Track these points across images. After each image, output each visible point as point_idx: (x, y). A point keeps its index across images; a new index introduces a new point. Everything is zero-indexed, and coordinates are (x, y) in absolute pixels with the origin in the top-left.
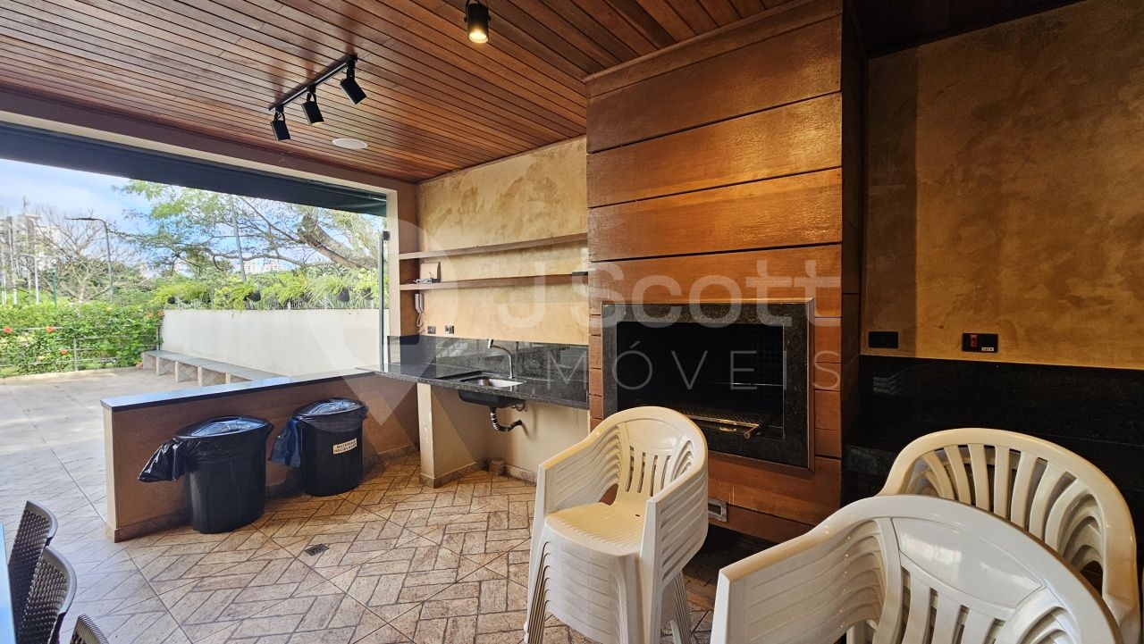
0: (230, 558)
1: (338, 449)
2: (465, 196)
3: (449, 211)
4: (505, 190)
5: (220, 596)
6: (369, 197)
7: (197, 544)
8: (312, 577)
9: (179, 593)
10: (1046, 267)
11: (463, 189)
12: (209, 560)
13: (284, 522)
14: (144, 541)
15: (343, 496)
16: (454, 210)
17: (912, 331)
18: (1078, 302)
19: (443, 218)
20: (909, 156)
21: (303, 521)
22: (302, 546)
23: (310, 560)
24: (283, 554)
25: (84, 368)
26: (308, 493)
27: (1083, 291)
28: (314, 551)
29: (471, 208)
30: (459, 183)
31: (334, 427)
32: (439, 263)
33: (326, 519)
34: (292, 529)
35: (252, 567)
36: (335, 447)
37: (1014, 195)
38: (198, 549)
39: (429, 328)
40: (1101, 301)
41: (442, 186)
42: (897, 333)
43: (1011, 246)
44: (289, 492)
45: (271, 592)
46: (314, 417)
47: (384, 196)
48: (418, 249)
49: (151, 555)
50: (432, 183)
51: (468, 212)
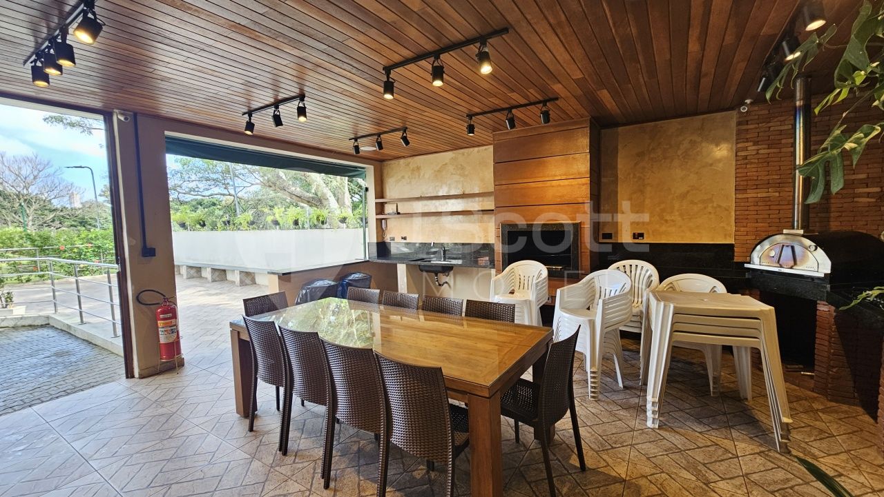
2: (413, 170)
3: (403, 177)
4: (438, 168)
10: (658, 209)
11: (411, 166)
16: (406, 177)
17: (617, 233)
18: (666, 221)
19: (399, 180)
20: (615, 168)
27: (668, 217)
29: (417, 176)
30: (409, 163)
32: (398, 204)
37: (649, 184)
39: (390, 238)
40: (673, 221)
41: (398, 164)
42: (611, 234)
43: (648, 202)
46: (353, 280)
47: (366, 169)
48: (385, 197)
50: (392, 162)
51: (415, 178)
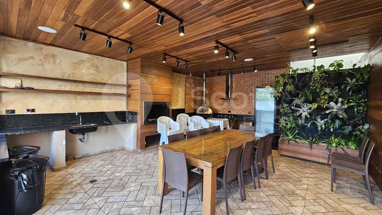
4: (76, 61)
32: (21, 80)
39: (7, 111)
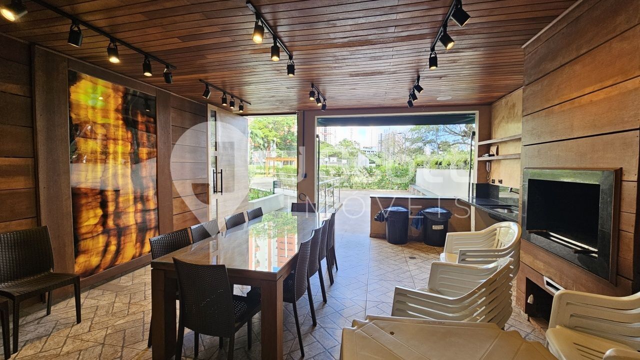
0: (390, 250)
1: (435, 227)
2: (510, 108)
3: (503, 118)
5: (381, 257)
6: (467, 116)
7: (385, 244)
8: (405, 264)
9: (373, 253)
11: (510, 104)
12: (385, 249)
13: (410, 248)
14: (375, 239)
15: (435, 247)
16: (505, 118)
19: (501, 121)
21: (416, 249)
22: (410, 255)
23: (408, 259)
24: (403, 255)
25: (392, 189)
26: (425, 243)
28: (411, 258)
29: (512, 116)
30: (508, 102)
31: (433, 218)
32: (498, 146)
33: (423, 252)
34: (410, 250)
35: (393, 255)
36: (433, 226)
38: (385, 245)
39: (493, 180)
41: (501, 105)
44: (418, 240)
45: (393, 262)
46: (426, 212)
47: (474, 114)
48: (490, 138)
49: (376, 242)
50: (497, 103)
51: (511, 117)
